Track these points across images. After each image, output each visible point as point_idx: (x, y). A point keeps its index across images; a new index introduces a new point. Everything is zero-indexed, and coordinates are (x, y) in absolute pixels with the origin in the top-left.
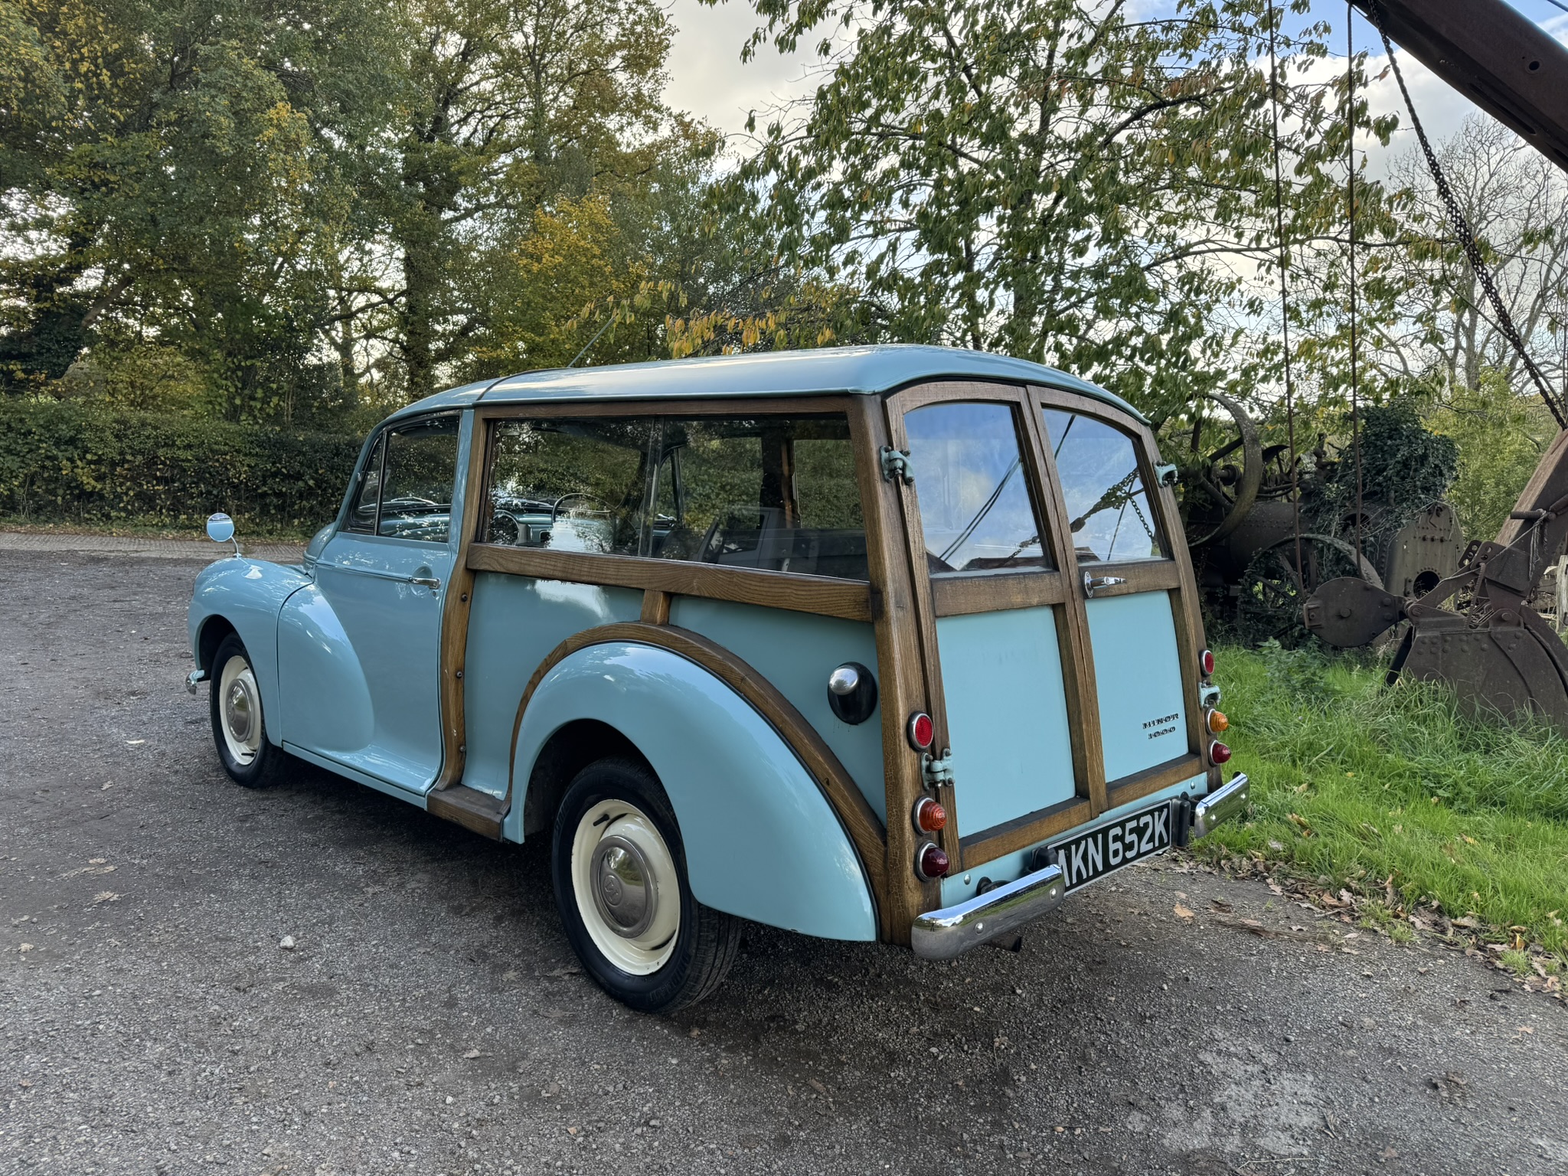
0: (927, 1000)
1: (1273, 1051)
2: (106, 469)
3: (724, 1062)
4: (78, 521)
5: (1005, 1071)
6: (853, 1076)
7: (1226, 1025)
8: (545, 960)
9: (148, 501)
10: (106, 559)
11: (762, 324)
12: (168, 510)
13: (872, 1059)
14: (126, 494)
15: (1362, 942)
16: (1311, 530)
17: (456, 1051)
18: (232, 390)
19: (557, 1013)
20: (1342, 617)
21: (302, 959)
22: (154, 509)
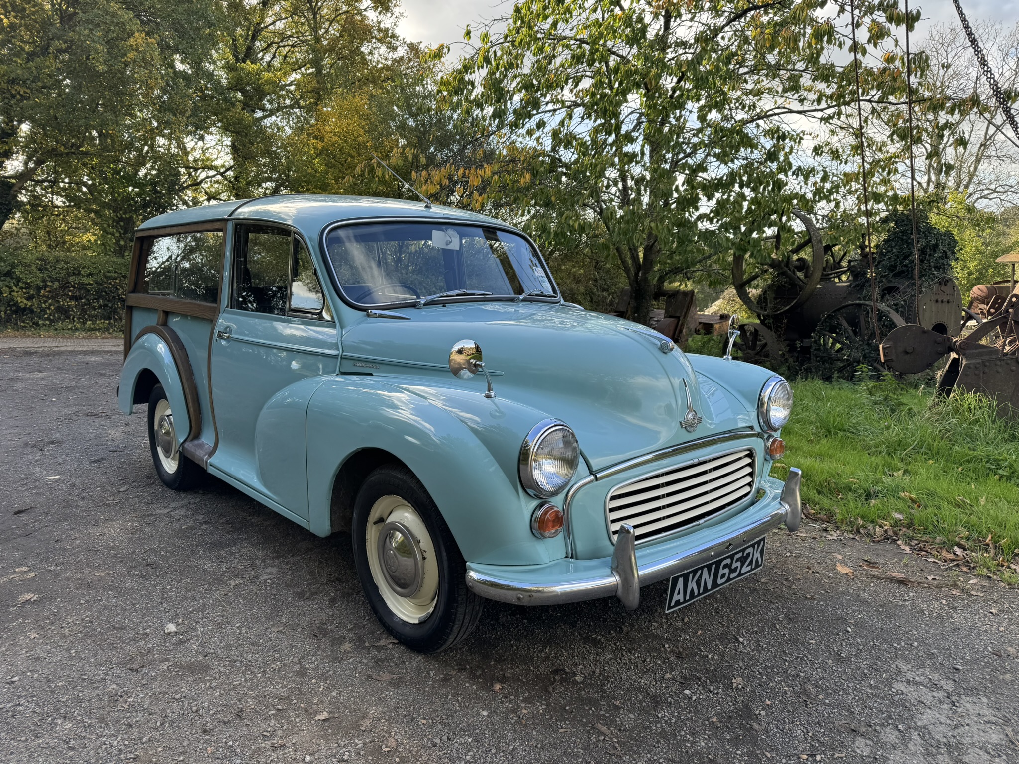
0: (672, 651)
1: (948, 678)
2: (33, 291)
3: (525, 711)
4: (17, 328)
5: (747, 707)
6: (629, 719)
7: (907, 660)
8: (372, 633)
9: (64, 313)
10: (36, 352)
11: (481, 172)
12: (79, 319)
13: (641, 702)
14: (49, 309)
15: (983, 586)
16: (859, 299)
17: (309, 713)
18: (117, 235)
19: (386, 677)
20: (907, 353)
21: (181, 642)
22: (69, 318)
